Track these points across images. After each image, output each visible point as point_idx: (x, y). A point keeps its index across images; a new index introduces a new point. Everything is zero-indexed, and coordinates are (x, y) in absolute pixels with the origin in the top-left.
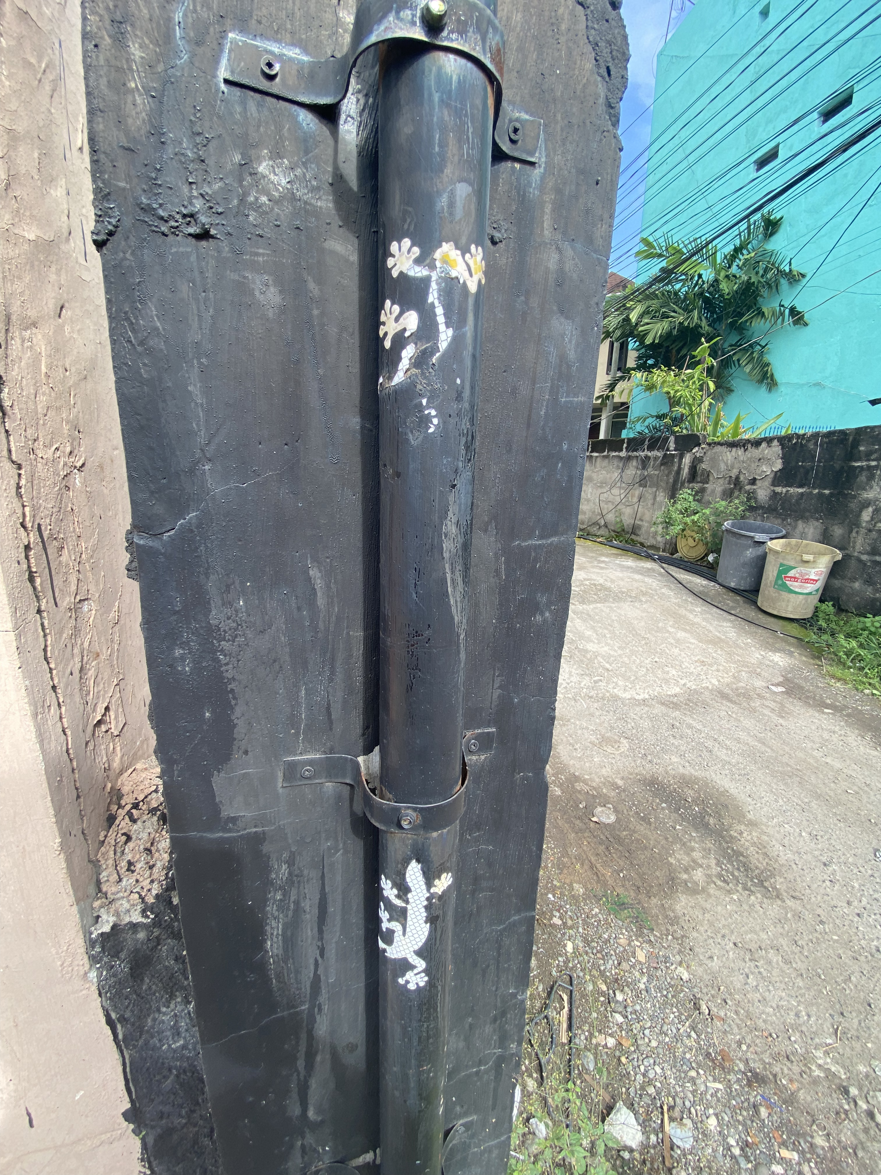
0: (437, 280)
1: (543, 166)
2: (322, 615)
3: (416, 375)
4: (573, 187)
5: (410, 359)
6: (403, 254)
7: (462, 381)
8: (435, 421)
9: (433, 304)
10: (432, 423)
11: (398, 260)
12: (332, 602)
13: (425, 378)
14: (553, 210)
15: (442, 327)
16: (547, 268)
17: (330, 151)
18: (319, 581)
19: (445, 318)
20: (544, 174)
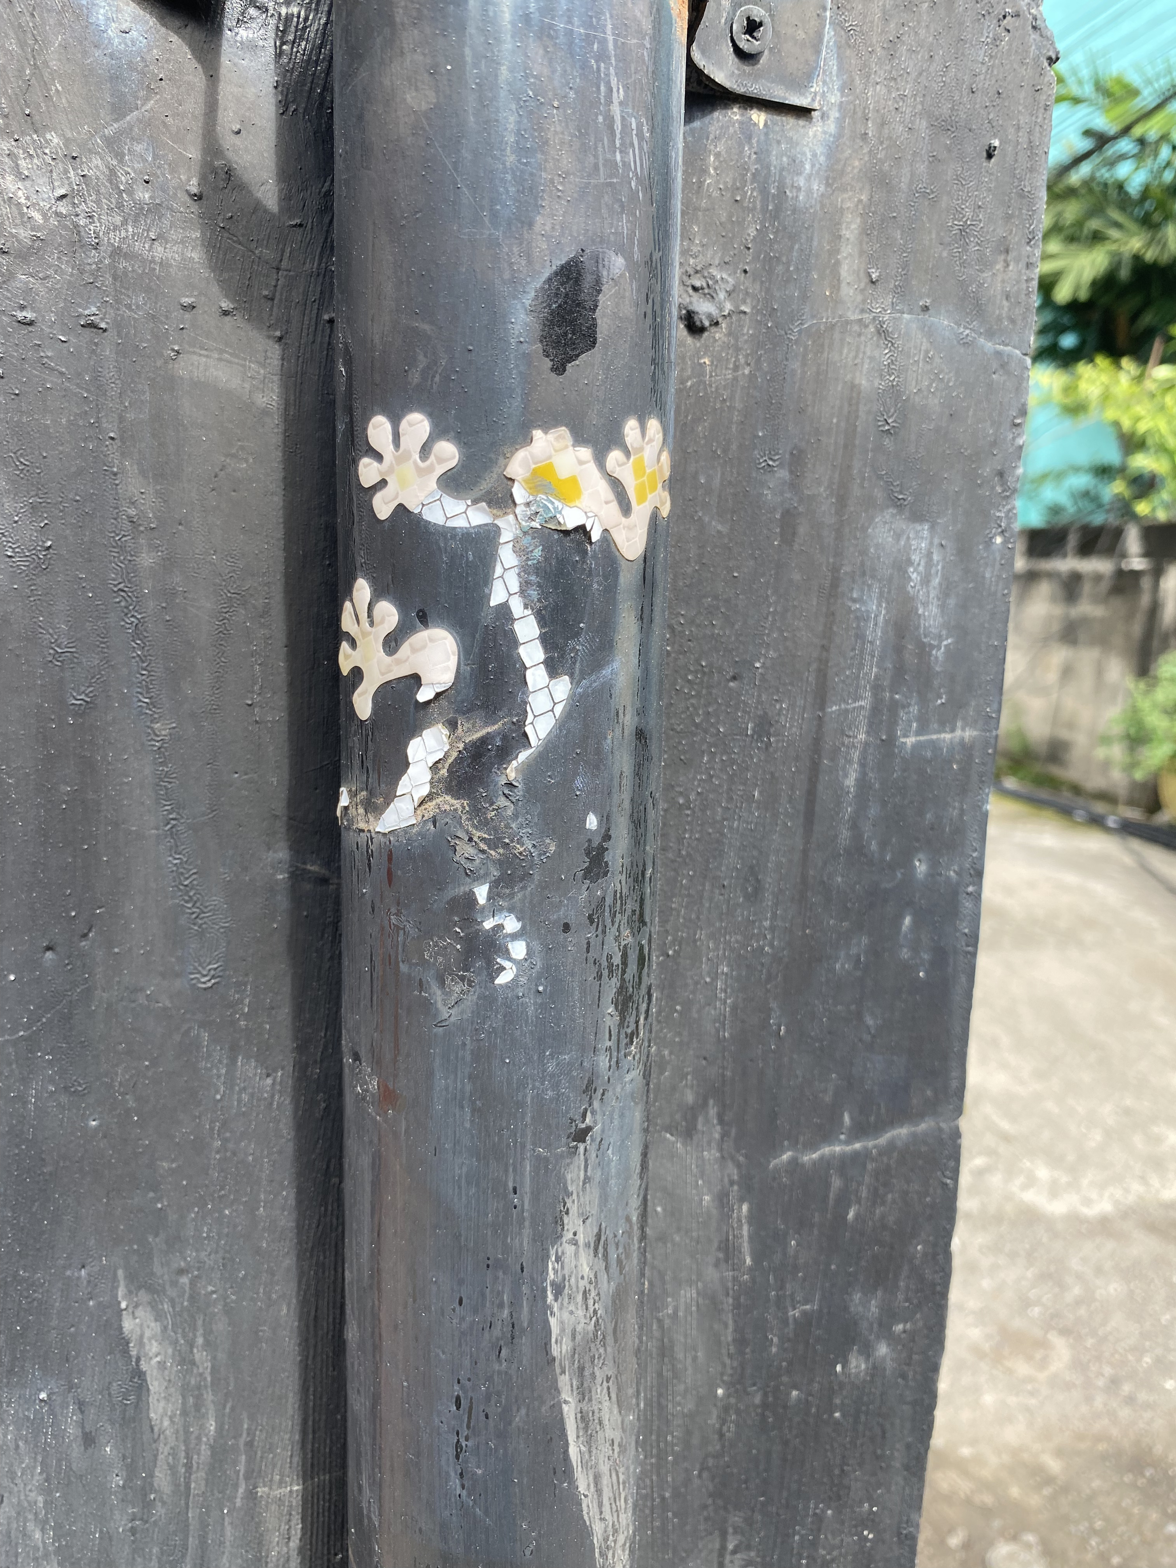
0: (516, 540)
1: (834, 114)
2: (164, 1450)
3: (454, 815)
4: (922, 168)
5: (435, 767)
6: (407, 456)
7: (606, 820)
8: (519, 950)
9: (504, 610)
10: (507, 955)
11: (391, 470)
12: (198, 1407)
13: (484, 824)
14: (866, 232)
15: (537, 676)
16: (853, 387)
17: (194, 104)
18: (153, 1347)
19: (546, 649)
20: (839, 136)
